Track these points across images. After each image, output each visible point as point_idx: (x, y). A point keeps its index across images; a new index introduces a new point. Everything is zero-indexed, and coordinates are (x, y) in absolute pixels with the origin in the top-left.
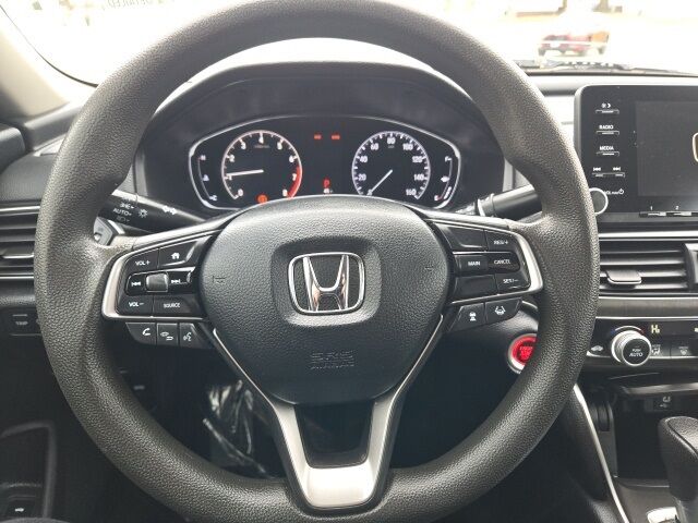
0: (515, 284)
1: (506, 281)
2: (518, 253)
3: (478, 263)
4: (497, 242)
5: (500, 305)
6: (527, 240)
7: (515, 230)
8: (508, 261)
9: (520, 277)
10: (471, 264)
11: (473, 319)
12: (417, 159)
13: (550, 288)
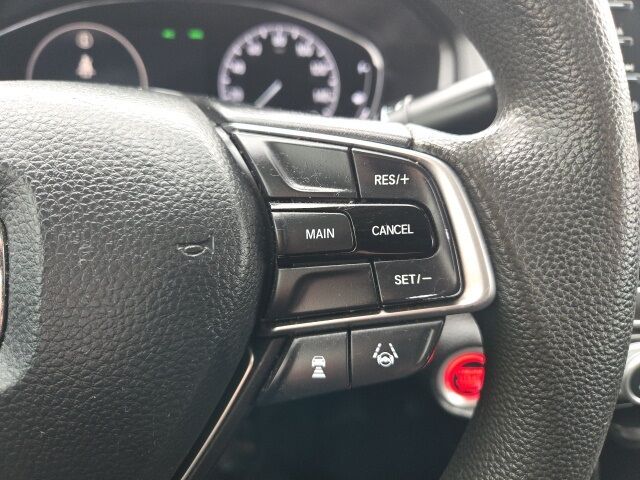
0: (423, 287)
1: (401, 280)
2: (431, 206)
3: (330, 233)
4: (380, 179)
5: (385, 341)
6: (458, 173)
7: (429, 149)
8: (406, 229)
9: (436, 270)
10: (310, 234)
11: (319, 374)
12: (318, 70)
13: (511, 299)
